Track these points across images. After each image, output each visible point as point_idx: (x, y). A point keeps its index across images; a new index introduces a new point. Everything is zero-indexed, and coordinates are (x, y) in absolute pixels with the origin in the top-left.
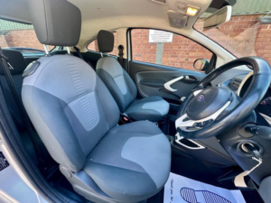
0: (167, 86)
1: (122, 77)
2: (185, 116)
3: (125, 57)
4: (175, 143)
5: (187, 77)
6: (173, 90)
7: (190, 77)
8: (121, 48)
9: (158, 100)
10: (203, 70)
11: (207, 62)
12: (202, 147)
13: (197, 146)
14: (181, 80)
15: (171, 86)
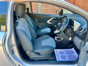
0: (48, 22)
1: (31, 21)
2: (57, 30)
3: (30, 12)
4: (55, 40)
5: (55, 18)
6: (50, 23)
7: (56, 17)
8: (28, 9)
9: (46, 28)
10: (59, 14)
11: (60, 12)
12: (63, 39)
13: (61, 39)
14: (53, 19)
15: (50, 22)
